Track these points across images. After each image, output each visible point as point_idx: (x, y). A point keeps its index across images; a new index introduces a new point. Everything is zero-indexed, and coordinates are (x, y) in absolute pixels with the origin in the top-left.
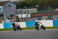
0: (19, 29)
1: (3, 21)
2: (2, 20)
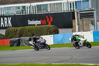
0: (45, 48)
1: (92, 27)
2: (90, 25)
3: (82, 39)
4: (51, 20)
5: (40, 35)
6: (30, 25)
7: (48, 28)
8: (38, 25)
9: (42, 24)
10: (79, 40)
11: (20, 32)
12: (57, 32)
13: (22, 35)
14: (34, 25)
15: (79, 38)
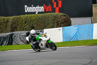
3: (44, 39)
4: (60, 6)
5: (43, 29)
6: (28, 13)
7: (56, 17)
8: (39, 13)
9: (45, 12)
10: (41, 40)
11: (13, 23)
12: (69, 24)
13: (16, 28)
14: (34, 13)
15: (40, 38)
